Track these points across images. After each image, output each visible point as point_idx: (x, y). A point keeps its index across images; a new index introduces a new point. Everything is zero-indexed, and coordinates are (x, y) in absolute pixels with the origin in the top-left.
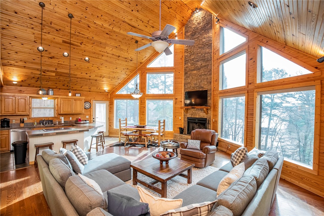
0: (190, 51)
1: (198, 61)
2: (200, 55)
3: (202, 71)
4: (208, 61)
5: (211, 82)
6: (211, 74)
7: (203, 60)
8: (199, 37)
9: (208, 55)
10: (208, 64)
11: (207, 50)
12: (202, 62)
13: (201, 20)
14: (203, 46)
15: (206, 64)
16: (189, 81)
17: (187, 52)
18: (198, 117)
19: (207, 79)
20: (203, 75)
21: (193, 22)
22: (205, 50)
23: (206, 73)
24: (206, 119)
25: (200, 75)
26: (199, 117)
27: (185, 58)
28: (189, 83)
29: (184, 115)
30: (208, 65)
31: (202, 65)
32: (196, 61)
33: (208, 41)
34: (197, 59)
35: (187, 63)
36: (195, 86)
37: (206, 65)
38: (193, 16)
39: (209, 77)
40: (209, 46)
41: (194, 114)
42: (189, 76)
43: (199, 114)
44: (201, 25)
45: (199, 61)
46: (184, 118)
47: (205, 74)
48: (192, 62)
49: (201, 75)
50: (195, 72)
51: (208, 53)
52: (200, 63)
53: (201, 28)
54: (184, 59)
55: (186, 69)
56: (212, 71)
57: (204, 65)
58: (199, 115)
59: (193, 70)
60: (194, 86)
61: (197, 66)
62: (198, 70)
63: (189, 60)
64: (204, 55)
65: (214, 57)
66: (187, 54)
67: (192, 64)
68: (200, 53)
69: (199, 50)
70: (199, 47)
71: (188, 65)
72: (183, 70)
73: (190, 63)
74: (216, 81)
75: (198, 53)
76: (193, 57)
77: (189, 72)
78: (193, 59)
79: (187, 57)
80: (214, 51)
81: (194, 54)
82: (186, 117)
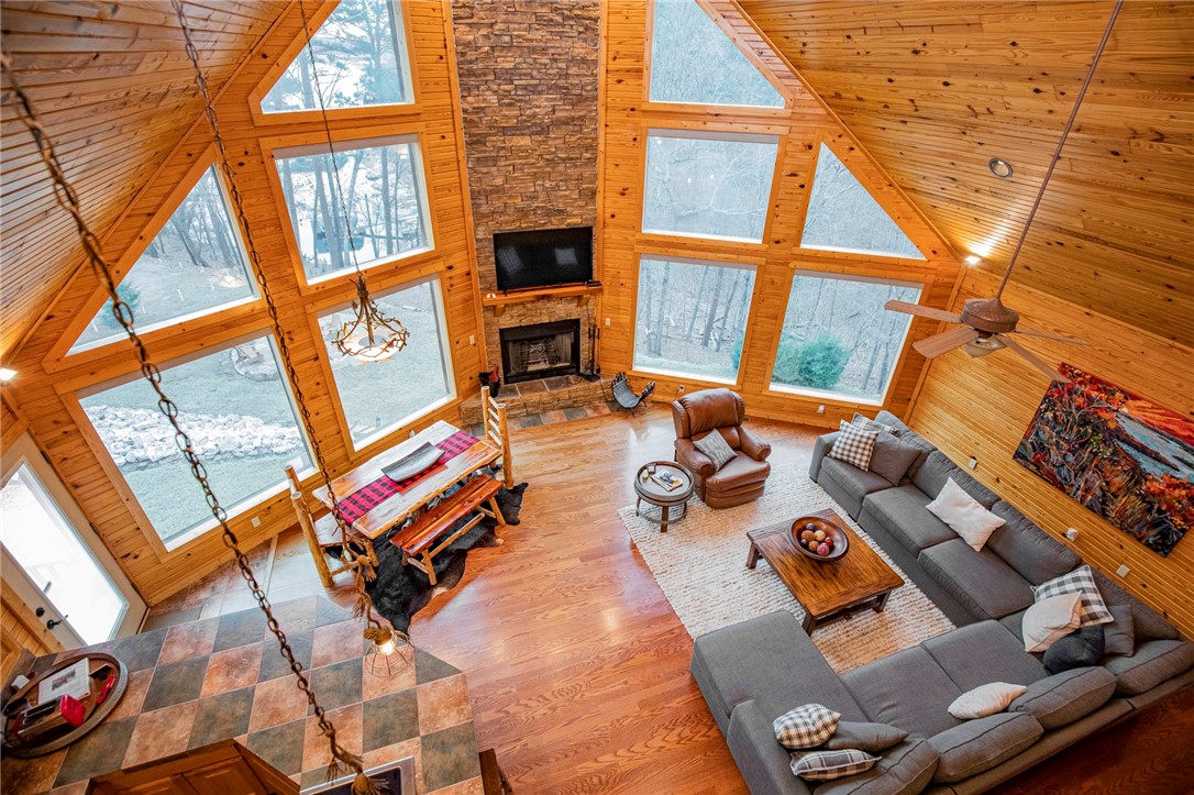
0: (492, 25)
1: (535, 90)
2: (545, 60)
3: (558, 142)
4: (581, 99)
5: (594, 193)
6: (593, 160)
9: (583, 71)
10: (582, 113)
11: (580, 49)
12: (554, 100)
14: (559, 19)
15: (573, 114)
16: (499, 181)
17: (470, 25)
18: (547, 321)
19: (580, 178)
20: (564, 160)
22: (569, 44)
23: (575, 153)
24: (578, 320)
25: (547, 160)
26: (553, 320)
27: (463, 54)
28: (498, 192)
29: (486, 324)
30: (582, 118)
31: (554, 111)
32: (525, 88)
34: (532, 78)
35: (478, 87)
36: (529, 206)
37: (573, 118)
39: (586, 171)
41: (533, 313)
42: (495, 160)
43: (558, 308)
45: (540, 93)
46: (488, 335)
47: (572, 159)
48: (507, 87)
49: (552, 160)
50: (525, 141)
51: (584, 61)
52: (547, 100)
54: (453, 59)
55: (474, 117)
56: (601, 147)
57: (568, 118)
58: (550, 314)
59: (515, 128)
60: (522, 205)
61: (535, 115)
62: (537, 133)
63: (485, 75)
64: (563, 65)
65: (612, 93)
66: (471, 37)
67: (506, 101)
68: (544, 51)
69: (537, 35)
70: (538, 18)
71: (484, 100)
72: (460, 124)
73: (496, 92)
74: (623, 194)
75: (533, 50)
76: (510, 65)
77: (491, 135)
78: (509, 75)
79: (471, 55)
80: (613, 66)
81: (510, 47)
82: (496, 329)
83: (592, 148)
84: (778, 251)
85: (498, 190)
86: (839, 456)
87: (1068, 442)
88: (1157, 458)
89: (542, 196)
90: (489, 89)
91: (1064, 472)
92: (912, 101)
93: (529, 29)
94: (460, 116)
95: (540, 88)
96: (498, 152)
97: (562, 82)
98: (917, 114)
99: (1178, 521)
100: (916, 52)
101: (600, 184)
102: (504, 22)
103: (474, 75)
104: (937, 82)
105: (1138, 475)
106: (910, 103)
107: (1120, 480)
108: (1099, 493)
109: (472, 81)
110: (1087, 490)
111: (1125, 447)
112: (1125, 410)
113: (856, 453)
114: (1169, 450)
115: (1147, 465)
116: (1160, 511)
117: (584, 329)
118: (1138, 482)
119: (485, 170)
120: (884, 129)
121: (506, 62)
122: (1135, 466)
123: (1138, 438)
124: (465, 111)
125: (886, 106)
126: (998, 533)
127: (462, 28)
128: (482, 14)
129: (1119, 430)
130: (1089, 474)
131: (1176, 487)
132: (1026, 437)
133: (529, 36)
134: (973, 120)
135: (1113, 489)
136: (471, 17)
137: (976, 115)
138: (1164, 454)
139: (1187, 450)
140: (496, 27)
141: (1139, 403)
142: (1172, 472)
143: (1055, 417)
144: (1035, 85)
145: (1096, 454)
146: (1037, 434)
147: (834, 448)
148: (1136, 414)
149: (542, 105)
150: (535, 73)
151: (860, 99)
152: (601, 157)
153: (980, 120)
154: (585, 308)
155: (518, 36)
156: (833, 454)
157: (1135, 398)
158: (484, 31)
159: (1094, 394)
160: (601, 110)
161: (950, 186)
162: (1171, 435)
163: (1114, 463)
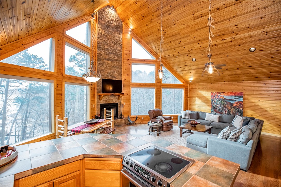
0: (104, 40)
1: (111, 53)
2: (113, 48)
3: (115, 63)
4: (119, 57)
5: (121, 75)
6: (121, 68)
7: (117, 55)
8: (112, 32)
9: (120, 52)
10: (119, 59)
11: (119, 48)
12: (115, 56)
13: (114, 19)
14: (116, 43)
15: (118, 59)
16: (103, 69)
17: (101, 39)
18: (111, 103)
20: (116, 67)
21: (107, 14)
22: (117, 47)
23: (118, 66)
24: (118, 103)
25: (113, 66)
26: (113, 103)
27: (99, 44)
29: (97, 102)
30: (119, 60)
31: (114, 58)
32: (109, 52)
33: (120, 41)
34: (111, 51)
36: (109, 75)
37: (118, 60)
38: (107, 9)
39: (120, 70)
40: (120, 45)
43: (113, 99)
44: (114, 23)
45: (112, 54)
46: (97, 105)
48: (106, 51)
49: (114, 67)
50: (109, 62)
51: (120, 50)
52: (113, 55)
53: (115, 26)
54: (97, 44)
55: (100, 55)
56: (123, 66)
57: (117, 59)
58: (112, 101)
59: (107, 59)
60: (107, 74)
61: (111, 58)
62: (111, 61)
63: (102, 48)
64: (116, 50)
65: (124, 56)
66: (101, 41)
67: (106, 54)
68: (113, 47)
69: (112, 44)
70: (112, 42)
71: (102, 53)
72: (97, 56)
73: (104, 52)
74: (127, 75)
75: (111, 46)
76: (107, 48)
77: (102, 59)
78: (107, 49)
79: (100, 44)
80: (125, 52)
81: (107, 45)
82: (99, 104)
83: (121, 66)
84: (159, 84)
85: (103, 71)
86: (184, 118)
87: (218, 105)
88: (232, 100)
89: (111, 74)
90: (103, 51)
91: (220, 110)
92: (179, 52)
93: (111, 43)
94: (97, 54)
95: (112, 53)
96: (104, 63)
97: (116, 53)
98: (180, 54)
99: (241, 108)
100: (179, 43)
101: (122, 73)
102: (107, 40)
103: (100, 48)
104: (183, 48)
105: (231, 105)
106: (178, 53)
107: (229, 107)
108: (227, 111)
109: (100, 49)
110: (225, 112)
111: (227, 101)
112: (224, 95)
113: (187, 116)
114: (233, 98)
115: (232, 102)
116: (238, 109)
117: (119, 105)
118: (232, 106)
119: (101, 66)
120: (173, 60)
121: (107, 47)
122: (230, 103)
123: (228, 99)
124: (98, 54)
125: (174, 55)
126: (220, 118)
127: (99, 39)
128: (103, 38)
129: (225, 99)
130: (224, 109)
131: (237, 103)
132: (211, 108)
133: (111, 44)
134: (189, 52)
135: (229, 109)
136: (101, 38)
137: (189, 51)
138: (233, 99)
139: (235, 97)
140: (105, 41)
141: (225, 93)
142: (235, 101)
143: (214, 102)
144: (198, 43)
145: (224, 104)
146: (213, 106)
147: (182, 116)
148: (226, 95)
149: (112, 56)
150: (111, 50)
151: (169, 55)
152: (123, 68)
153: (190, 52)
154: (119, 100)
155: (109, 43)
156: (182, 118)
157: (224, 93)
158: (103, 41)
159: (218, 95)
160: (123, 59)
161: (185, 67)
162: (232, 96)
163: (227, 104)
